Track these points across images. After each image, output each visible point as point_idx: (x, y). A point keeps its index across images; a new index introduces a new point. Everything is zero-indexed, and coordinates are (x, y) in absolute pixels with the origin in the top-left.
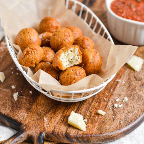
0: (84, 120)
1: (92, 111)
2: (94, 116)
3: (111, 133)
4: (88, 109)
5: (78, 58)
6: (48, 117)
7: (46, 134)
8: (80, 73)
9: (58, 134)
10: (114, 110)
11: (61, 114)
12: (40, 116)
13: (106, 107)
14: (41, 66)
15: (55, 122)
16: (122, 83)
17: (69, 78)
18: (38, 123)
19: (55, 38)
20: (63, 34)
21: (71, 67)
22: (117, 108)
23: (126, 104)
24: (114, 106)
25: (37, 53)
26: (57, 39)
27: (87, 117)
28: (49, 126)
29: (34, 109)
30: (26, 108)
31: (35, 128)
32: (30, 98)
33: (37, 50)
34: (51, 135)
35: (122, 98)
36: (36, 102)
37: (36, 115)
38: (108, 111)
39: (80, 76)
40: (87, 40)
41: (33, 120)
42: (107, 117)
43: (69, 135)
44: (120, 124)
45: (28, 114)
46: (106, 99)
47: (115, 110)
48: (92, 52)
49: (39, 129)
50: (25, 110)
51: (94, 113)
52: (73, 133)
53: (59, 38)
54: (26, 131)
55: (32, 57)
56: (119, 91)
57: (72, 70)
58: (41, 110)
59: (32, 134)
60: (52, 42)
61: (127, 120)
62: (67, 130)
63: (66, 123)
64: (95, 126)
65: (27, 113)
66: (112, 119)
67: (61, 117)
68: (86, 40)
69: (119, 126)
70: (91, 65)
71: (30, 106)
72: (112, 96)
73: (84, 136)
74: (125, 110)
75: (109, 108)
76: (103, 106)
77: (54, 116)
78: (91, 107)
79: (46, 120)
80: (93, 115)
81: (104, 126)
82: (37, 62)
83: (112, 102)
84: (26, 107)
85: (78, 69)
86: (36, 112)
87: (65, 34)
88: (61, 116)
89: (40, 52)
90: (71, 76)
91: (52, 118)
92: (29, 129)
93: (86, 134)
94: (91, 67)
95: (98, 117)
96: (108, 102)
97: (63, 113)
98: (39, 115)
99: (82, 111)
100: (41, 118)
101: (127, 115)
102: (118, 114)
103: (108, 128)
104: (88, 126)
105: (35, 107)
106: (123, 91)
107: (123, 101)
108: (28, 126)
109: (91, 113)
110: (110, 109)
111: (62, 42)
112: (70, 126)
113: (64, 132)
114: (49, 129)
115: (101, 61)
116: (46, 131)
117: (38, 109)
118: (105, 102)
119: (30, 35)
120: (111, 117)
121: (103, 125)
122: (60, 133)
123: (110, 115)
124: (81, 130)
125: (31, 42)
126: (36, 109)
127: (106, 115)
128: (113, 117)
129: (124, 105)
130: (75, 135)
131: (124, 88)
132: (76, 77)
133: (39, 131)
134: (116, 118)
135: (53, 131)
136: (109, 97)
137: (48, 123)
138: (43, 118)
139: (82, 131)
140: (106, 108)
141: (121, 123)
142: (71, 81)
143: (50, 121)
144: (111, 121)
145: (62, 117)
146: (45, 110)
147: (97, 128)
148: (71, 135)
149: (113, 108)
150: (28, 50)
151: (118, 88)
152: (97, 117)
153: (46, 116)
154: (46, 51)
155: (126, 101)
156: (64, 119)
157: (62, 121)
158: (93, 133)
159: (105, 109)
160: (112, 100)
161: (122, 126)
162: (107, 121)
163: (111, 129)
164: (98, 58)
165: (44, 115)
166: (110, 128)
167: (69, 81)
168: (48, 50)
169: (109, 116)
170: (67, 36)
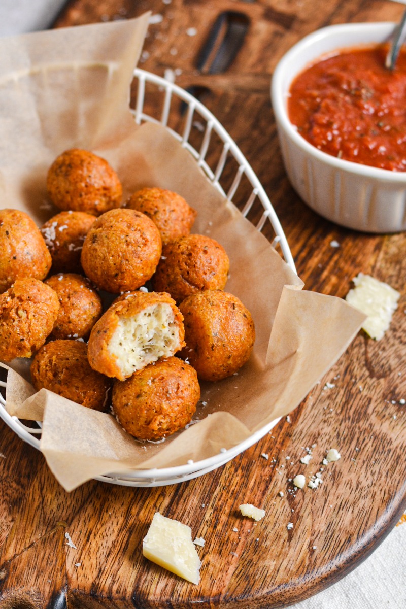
0: (194, 539)
1: (220, 503)
2: (227, 524)
3: (281, 588)
4: (210, 499)
5: (173, 335)
6: (77, 533)
7: (72, 596)
8: (178, 388)
9: (110, 598)
10: (293, 499)
11: (121, 520)
12: (54, 527)
13: (267, 487)
14: (50, 361)
15: (101, 550)
16: (325, 388)
17: (141, 410)
18: (47, 555)
19: (95, 250)
20: (123, 237)
21: (149, 366)
22: (303, 491)
23: (335, 471)
24: (293, 481)
25: (35, 312)
26: (101, 255)
27: (206, 528)
28: (82, 567)
29: (34, 499)
30: (6, 497)
31: (38, 576)
32: (21, 459)
33: (35, 303)
34: (89, 600)
35: (322, 450)
36: (38, 475)
37: (38, 527)
38: (273, 502)
39: (179, 398)
40: (205, 252)
41: (30, 547)
42: (270, 527)
43: (146, 601)
44: (312, 551)
45: (12, 521)
46: (267, 456)
47: (298, 498)
48: (218, 306)
49: (49, 578)
50: (4, 506)
51: (227, 510)
52: (158, 591)
53: (109, 253)
54: (6, 588)
55: (21, 329)
56: (314, 422)
57: (153, 381)
58: (54, 506)
59: (28, 597)
60: (89, 263)
61: (336, 536)
62: (138, 580)
63: (138, 553)
64: (229, 563)
65: (10, 519)
66: (285, 535)
67: (120, 531)
68: (201, 254)
69: (307, 562)
70: (217, 353)
71: (21, 490)
72: (289, 443)
73: (193, 602)
74: (331, 498)
75: (276, 491)
76: (260, 483)
77: (99, 526)
78: (218, 489)
79: (70, 543)
80: (224, 518)
81: (261, 564)
82: (38, 344)
83: (286, 467)
84: (7, 494)
85: (172, 375)
86: (39, 512)
87: (128, 239)
88: (119, 526)
89: (45, 308)
90: (149, 402)
91: (92, 536)
92: (18, 580)
93: (200, 595)
94: (216, 359)
95: (241, 526)
96: (273, 469)
97: (128, 515)
98: (50, 524)
99: (188, 507)
100: (56, 537)
101: (334, 515)
102: (307, 512)
103: (272, 568)
104: (208, 564)
105: (38, 492)
106: (325, 421)
107: (325, 462)
108: (15, 568)
109: (217, 510)
110: (282, 494)
111: (121, 265)
112: (149, 565)
113: (130, 590)
114: (79, 579)
115: (248, 337)
116: (72, 586)
117: (46, 499)
118: (264, 467)
119: (14, 242)
120: (284, 525)
121: (255, 558)
122: (118, 592)
123: (282, 518)
124: (184, 580)
125: (18, 267)
126: (41, 499)
127: (266, 519)
128: (291, 525)
129: (328, 477)
130: (164, 599)
131: (329, 407)
132: (165, 405)
133: (47, 589)
134: (299, 532)
135: (93, 584)
136: (278, 445)
137: (77, 557)
138: (62, 538)
139: (189, 582)
140: (269, 492)
141: (315, 547)
142: (148, 416)
143: (85, 545)
144: (282, 541)
145: (124, 532)
146: (69, 503)
147: (237, 572)
148: (151, 598)
149: (290, 490)
150: (6, 306)
151: (309, 408)
152: (235, 529)
153: (72, 527)
154: (69, 298)
155: (333, 463)
156: (129, 538)
157: (123, 546)
158: (224, 591)
159: (264, 494)
160: (288, 458)
161: (319, 562)
162: (268, 543)
163: (281, 575)
164: (241, 328)
165: (66, 525)
166: (278, 570)
167: (141, 419)
168: (75, 292)
169: (275, 523)
170: (137, 244)
